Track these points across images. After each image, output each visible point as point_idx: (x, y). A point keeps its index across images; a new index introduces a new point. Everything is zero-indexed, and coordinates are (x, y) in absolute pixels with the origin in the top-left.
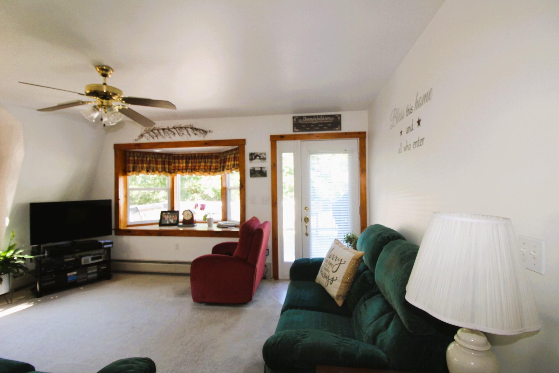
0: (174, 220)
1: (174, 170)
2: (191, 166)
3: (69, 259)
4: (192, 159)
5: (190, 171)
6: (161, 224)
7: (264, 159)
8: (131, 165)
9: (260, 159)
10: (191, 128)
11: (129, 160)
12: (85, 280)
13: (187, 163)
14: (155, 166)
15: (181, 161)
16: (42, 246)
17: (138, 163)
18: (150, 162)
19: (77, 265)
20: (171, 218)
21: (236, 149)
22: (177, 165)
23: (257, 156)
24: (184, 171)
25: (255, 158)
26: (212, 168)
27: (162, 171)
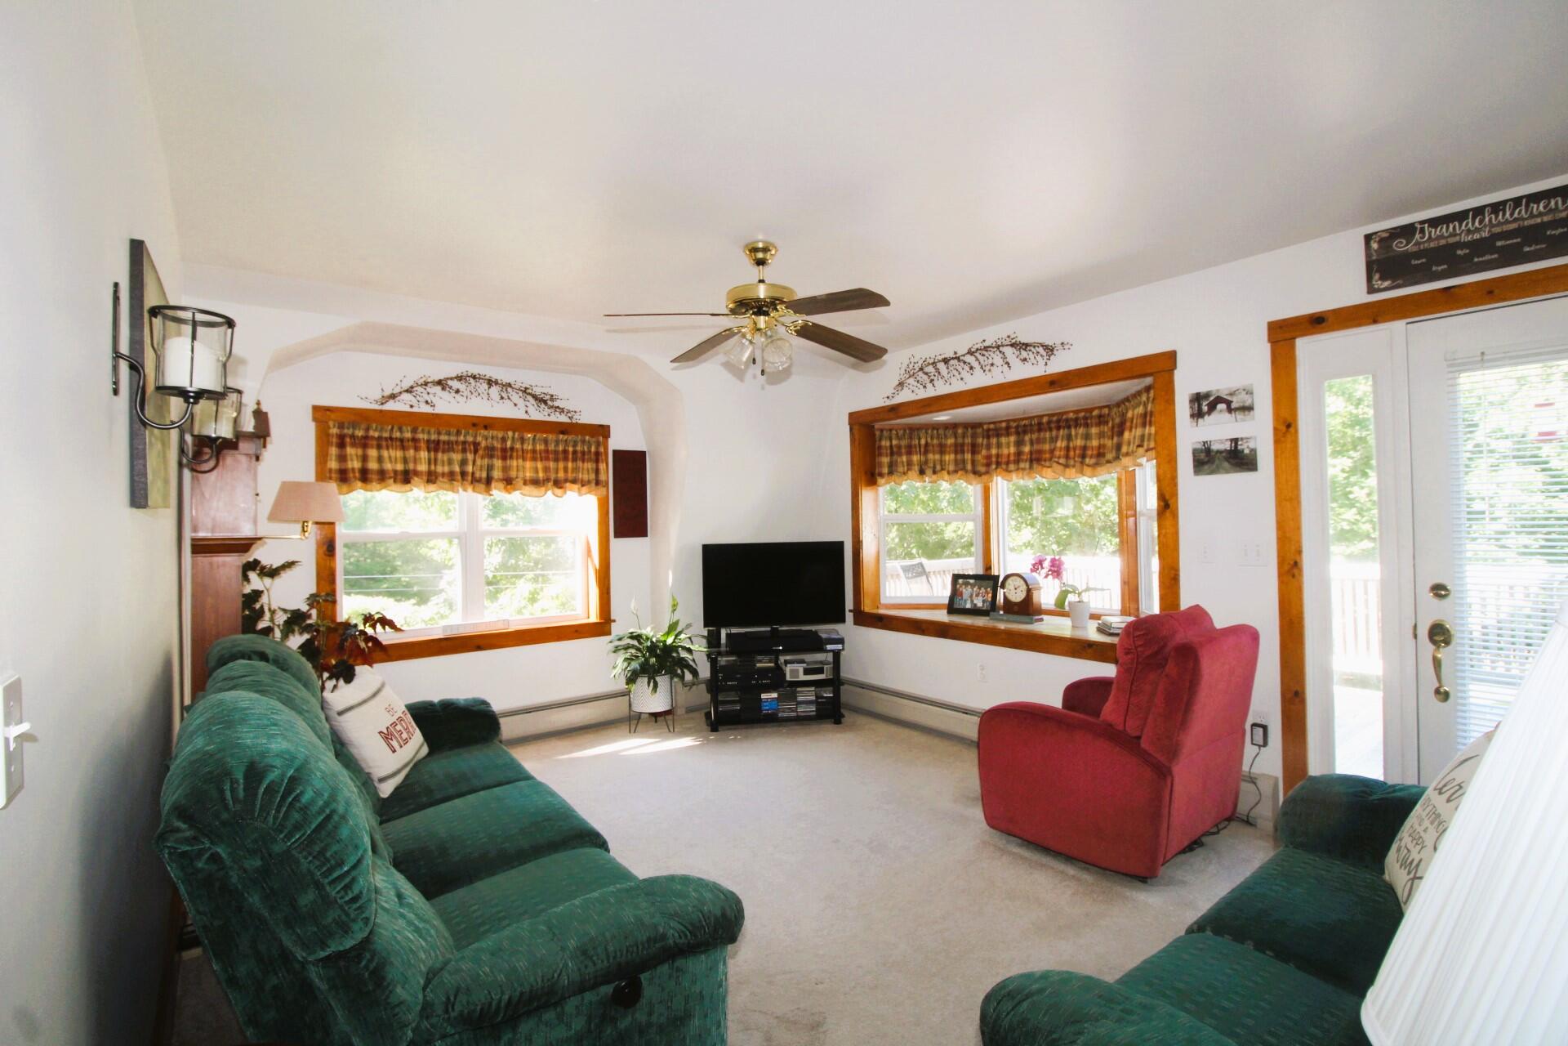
0: (984, 602)
1: (988, 465)
2: (1031, 453)
3: (764, 663)
4: (1032, 432)
5: (1027, 465)
6: (952, 608)
7: (1247, 409)
8: (885, 460)
9: (1230, 410)
10: (1012, 345)
11: (880, 447)
12: (794, 714)
13: (1019, 443)
14: (937, 457)
15: (1003, 440)
16: (723, 632)
17: (900, 454)
18: (927, 449)
19: (776, 679)
20: (977, 596)
21: (1148, 389)
22: (994, 451)
23: (1219, 400)
24: (1012, 467)
25: (1212, 407)
26: (1089, 452)
27: (956, 472)
